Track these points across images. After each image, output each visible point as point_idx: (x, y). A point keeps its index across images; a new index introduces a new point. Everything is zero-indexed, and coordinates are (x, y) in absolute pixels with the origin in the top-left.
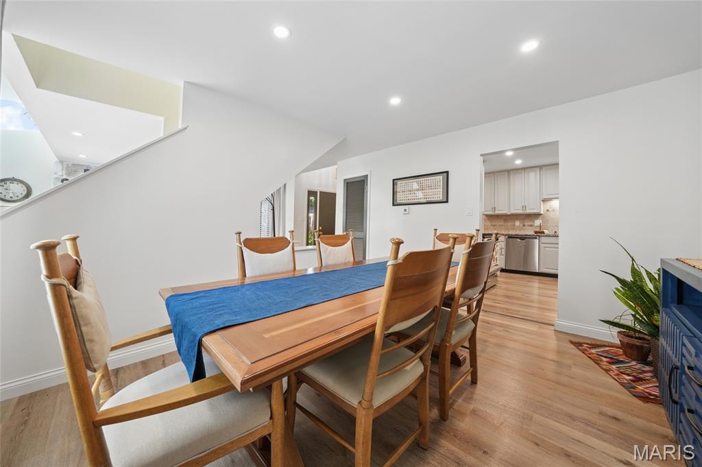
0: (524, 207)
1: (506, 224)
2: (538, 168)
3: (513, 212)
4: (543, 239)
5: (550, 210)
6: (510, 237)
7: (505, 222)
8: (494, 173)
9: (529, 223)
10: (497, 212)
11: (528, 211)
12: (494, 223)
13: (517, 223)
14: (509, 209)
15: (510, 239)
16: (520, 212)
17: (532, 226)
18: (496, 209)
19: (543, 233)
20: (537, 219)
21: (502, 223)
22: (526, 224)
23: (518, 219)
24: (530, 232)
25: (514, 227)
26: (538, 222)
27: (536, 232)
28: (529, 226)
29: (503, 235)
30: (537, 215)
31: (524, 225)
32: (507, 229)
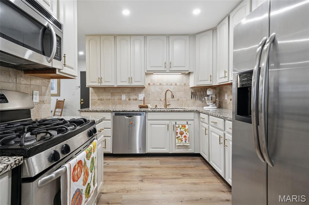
0: (130, 79)
1: (113, 98)
2: (143, 37)
3: (120, 84)
4: (150, 116)
5: (151, 84)
6: (117, 114)
7: (111, 96)
8: (100, 35)
9: (135, 97)
10: (104, 84)
11: (134, 84)
12: (101, 97)
13: (124, 97)
14: (116, 81)
15: (118, 117)
16: (126, 84)
17: (136, 100)
18: (103, 80)
19: (147, 107)
20: (140, 93)
21: (109, 97)
22: (132, 98)
23: (124, 93)
24: (135, 107)
25: (120, 102)
26: (141, 96)
27: (141, 107)
28: (134, 99)
29: (110, 111)
30: (141, 88)
31: (130, 99)
32: (114, 104)
